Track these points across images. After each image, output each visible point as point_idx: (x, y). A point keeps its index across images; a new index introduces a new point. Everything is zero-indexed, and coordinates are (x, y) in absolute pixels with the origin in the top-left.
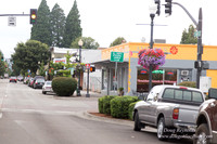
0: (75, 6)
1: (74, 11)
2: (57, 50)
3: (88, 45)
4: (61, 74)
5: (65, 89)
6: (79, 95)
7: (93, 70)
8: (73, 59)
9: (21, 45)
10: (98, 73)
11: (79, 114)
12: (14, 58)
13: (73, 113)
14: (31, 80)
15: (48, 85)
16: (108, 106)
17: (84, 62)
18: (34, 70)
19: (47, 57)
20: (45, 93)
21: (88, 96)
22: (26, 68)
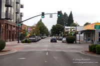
0: (71, 13)
2: (66, 27)
4: (68, 35)
5: (71, 40)
6: (76, 43)
8: (72, 30)
9: (54, 26)
10: (82, 35)
12: (52, 30)
14: (58, 37)
15: (64, 39)
18: (58, 34)
19: (63, 29)
20: (63, 42)
21: (80, 43)
22: (56, 34)
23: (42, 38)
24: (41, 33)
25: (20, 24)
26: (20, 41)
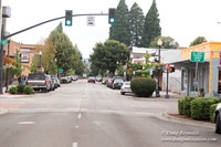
0: (154, 5)
1: (153, 10)
2: (136, 50)
3: (168, 45)
4: (139, 74)
5: (144, 90)
6: (158, 96)
7: (173, 70)
8: (152, 59)
9: (99, 45)
10: (178, 74)
11: (159, 115)
12: (93, 58)
13: (152, 114)
14: (110, 81)
15: (126, 86)
16: (189, 107)
17: (163, 62)
18: (112, 70)
19: (125, 57)
20: (123, 93)
21: (167, 97)
22: (104, 68)
23: (64, 82)
24: (59, 66)
25: (5, 42)
26: (4, 89)
